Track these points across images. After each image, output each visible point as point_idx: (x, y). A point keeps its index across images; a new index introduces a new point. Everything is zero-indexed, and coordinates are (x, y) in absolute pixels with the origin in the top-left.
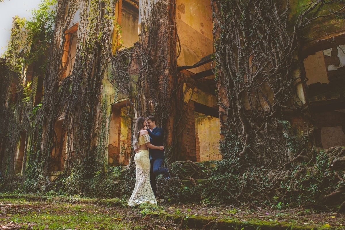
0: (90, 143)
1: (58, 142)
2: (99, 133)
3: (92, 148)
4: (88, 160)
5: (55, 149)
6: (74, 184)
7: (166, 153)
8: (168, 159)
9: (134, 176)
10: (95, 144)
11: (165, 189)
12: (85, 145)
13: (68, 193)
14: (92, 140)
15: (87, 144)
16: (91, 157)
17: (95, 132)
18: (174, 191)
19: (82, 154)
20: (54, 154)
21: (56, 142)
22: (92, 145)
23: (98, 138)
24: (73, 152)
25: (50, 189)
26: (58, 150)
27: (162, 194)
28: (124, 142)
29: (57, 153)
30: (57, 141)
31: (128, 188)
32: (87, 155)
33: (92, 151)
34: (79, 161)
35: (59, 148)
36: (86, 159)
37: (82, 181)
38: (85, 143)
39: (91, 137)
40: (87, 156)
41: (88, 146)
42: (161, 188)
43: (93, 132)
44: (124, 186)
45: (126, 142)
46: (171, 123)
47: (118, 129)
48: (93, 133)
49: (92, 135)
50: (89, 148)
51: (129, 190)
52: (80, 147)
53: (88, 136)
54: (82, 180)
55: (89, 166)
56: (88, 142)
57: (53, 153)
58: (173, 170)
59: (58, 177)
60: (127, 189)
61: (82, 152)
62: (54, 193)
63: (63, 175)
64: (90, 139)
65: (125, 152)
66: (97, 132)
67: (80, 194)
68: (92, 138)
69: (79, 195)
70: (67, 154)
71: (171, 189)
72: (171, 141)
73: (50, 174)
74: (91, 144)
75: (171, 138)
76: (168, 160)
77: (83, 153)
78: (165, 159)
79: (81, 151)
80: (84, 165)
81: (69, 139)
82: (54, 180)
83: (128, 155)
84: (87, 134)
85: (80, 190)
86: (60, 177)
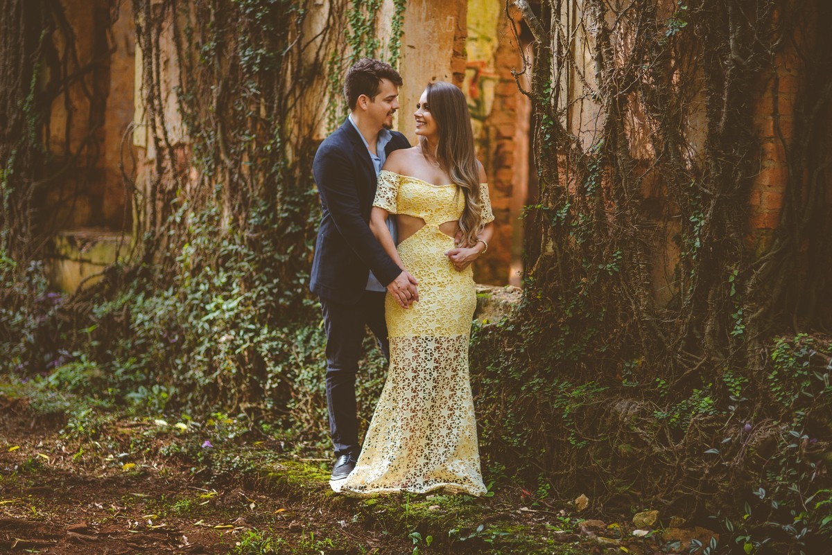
0: (282, 123)
1: (79, 54)
2: (333, 63)
3: (295, 148)
4: (275, 220)
5: (68, 102)
6: (203, 349)
7: (742, 278)
8: (754, 310)
9: (548, 369)
10: (312, 128)
11: (726, 484)
12: (254, 126)
13: (173, 390)
14: (294, 105)
15: (268, 124)
16: (291, 203)
17: (312, 56)
18: (775, 505)
19: (241, 176)
20: (63, 131)
21: (65, 57)
22: (296, 131)
23: (332, 96)
24: (180, 145)
25: (64, 336)
26: (82, 106)
27: (708, 505)
28: (477, 71)
29: (80, 120)
30: (74, 52)
31: (518, 429)
32: (270, 187)
33: (294, 165)
34: (220, 214)
35: (87, 94)
36: (266, 213)
37: (251, 339)
38: (256, 119)
39: (289, 85)
40: (269, 194)
41: (272, 137)
42: (708, 476)
43: (300, 51)
44: (493, 414)
45: (489, 70)
46: (781, 98)
47: (451, 52)
48: (300, 61)
49: (295, 76)
50: (278, 153)
51: (521, 442)
52: (224, 134)
53: (269, 76)
54: (247, 331)
55: (285, 253)
56: (269, 109)
57: (58, 125)
58: (777, 384)
59: (105, 282)
60: (514, 436)
61: (237, 164)
62: (95, 380)
63: (131, 275)
64: (283, 99)
65: (486, 129)
66: (322, 53)
67: (243, 406)
68: (293, 90)
69: (238, 410)
70: (146, 149)
71: (761, 493)
72: (778, 206)
73: (51, 245)
74: (291, 125)
75: (780, 190)
76: (753, 320)
77: (245, 171)
78: (736, 311)
79: (228, 155)
80: (253, 244)
81: (150, 73)
82: (79, 290)
83: (499, 147)
84: (261, 65)
85: (239, 385)
86: (115, 279)
